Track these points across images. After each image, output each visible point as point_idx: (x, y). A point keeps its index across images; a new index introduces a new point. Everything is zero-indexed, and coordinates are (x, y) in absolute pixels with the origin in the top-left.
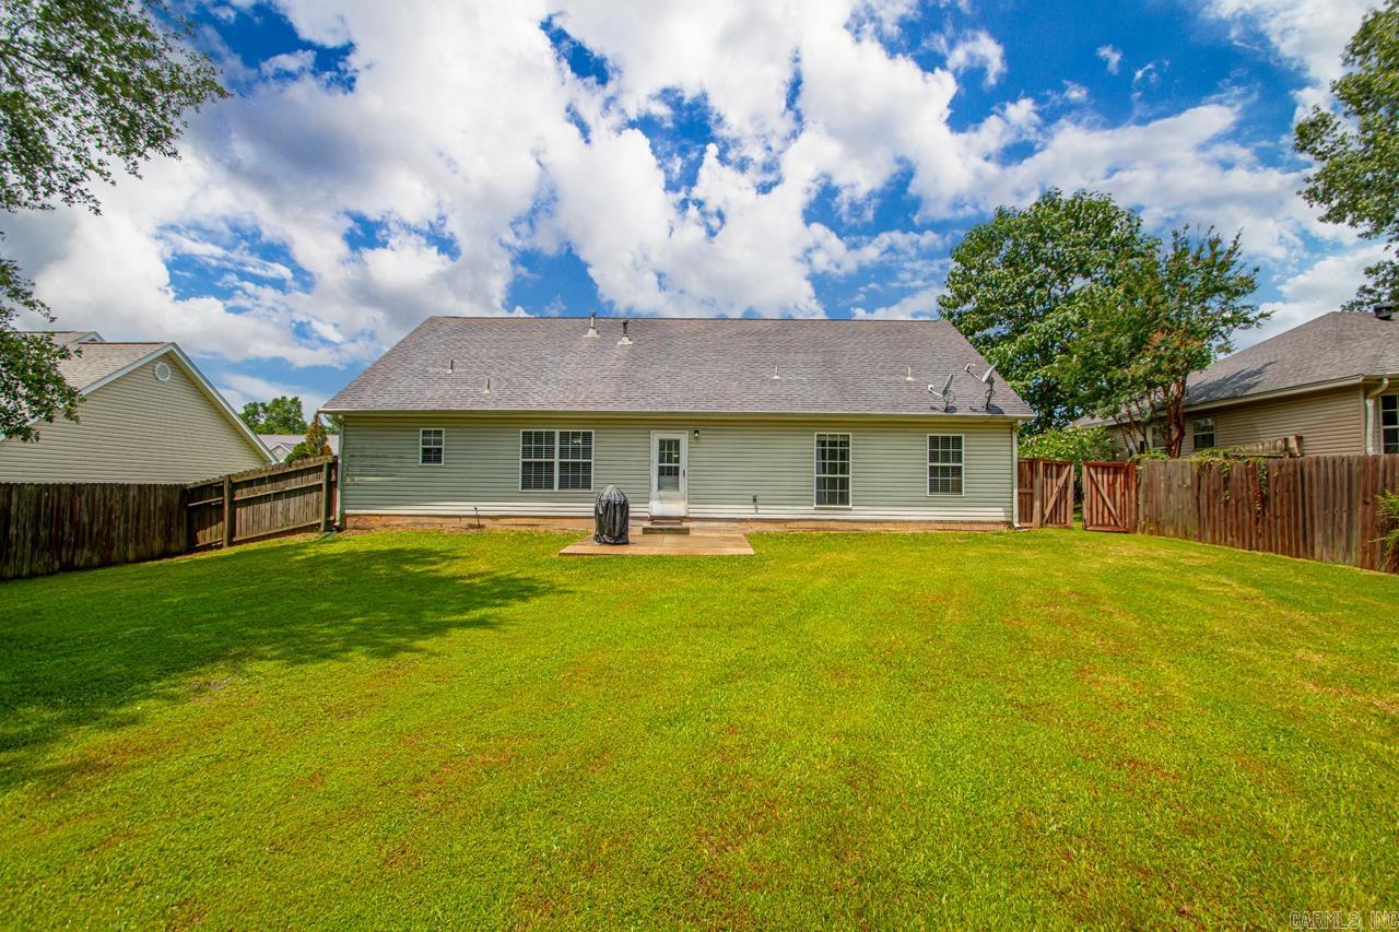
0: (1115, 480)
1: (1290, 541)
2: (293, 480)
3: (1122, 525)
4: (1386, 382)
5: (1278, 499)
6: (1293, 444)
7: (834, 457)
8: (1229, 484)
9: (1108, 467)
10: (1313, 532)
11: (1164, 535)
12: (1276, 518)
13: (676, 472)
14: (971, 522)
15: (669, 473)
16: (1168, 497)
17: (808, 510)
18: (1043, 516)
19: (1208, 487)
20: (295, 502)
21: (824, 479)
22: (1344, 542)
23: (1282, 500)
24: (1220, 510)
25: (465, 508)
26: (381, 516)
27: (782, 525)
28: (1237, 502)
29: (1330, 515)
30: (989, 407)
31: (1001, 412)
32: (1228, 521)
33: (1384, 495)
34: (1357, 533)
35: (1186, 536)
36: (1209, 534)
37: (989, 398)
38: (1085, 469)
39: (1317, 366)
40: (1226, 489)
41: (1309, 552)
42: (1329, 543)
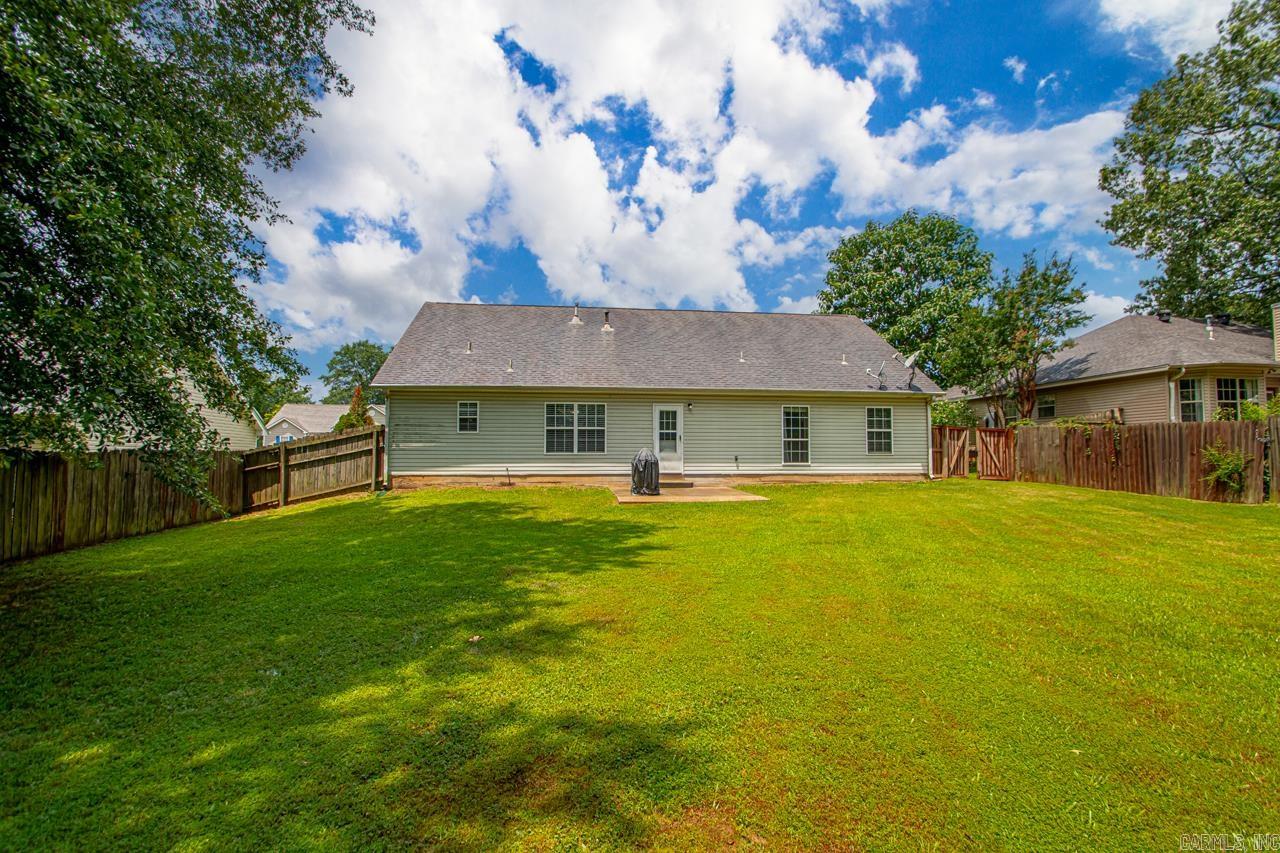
0: (998, 442)
1: (1138, 483)
2: (344, 446)
3: (1004, 475)
4: (1184, 370)
5: (1128, 453)
6: (1117, 414)
7: (796, 424)
8: (1090, 443)
9: (994, 432)
10: (1154, 475)
11: (1037, 481)
12: (1127, 466)
13: (674, 437)
14: (899, 475)
15: (668, 438)
16: (1040, 454)
17: (778, 467)
18: (949, 469)
19: (1074, 446)
20: (345, 465)
21: (789, 442)
22: (1177, 482)
23: (1131, 454)
24: (1083, 462)
25: (498, 469)
26: (423, 476)
27: (758, 479)
28: (1097, 455)
29: (1167, 465)
30: (910, 386)
31: (919, 390)
32: (1090, 470)
33: (1205, 449)
34: (1187, 475)
35: (1055, 481)
36: (1075, 480)
37: (911, 379)
38: (978, 433)
39: (1132, 357)
40: (1088, 446)
41: (1152, 489)
42: (1167, 482)
